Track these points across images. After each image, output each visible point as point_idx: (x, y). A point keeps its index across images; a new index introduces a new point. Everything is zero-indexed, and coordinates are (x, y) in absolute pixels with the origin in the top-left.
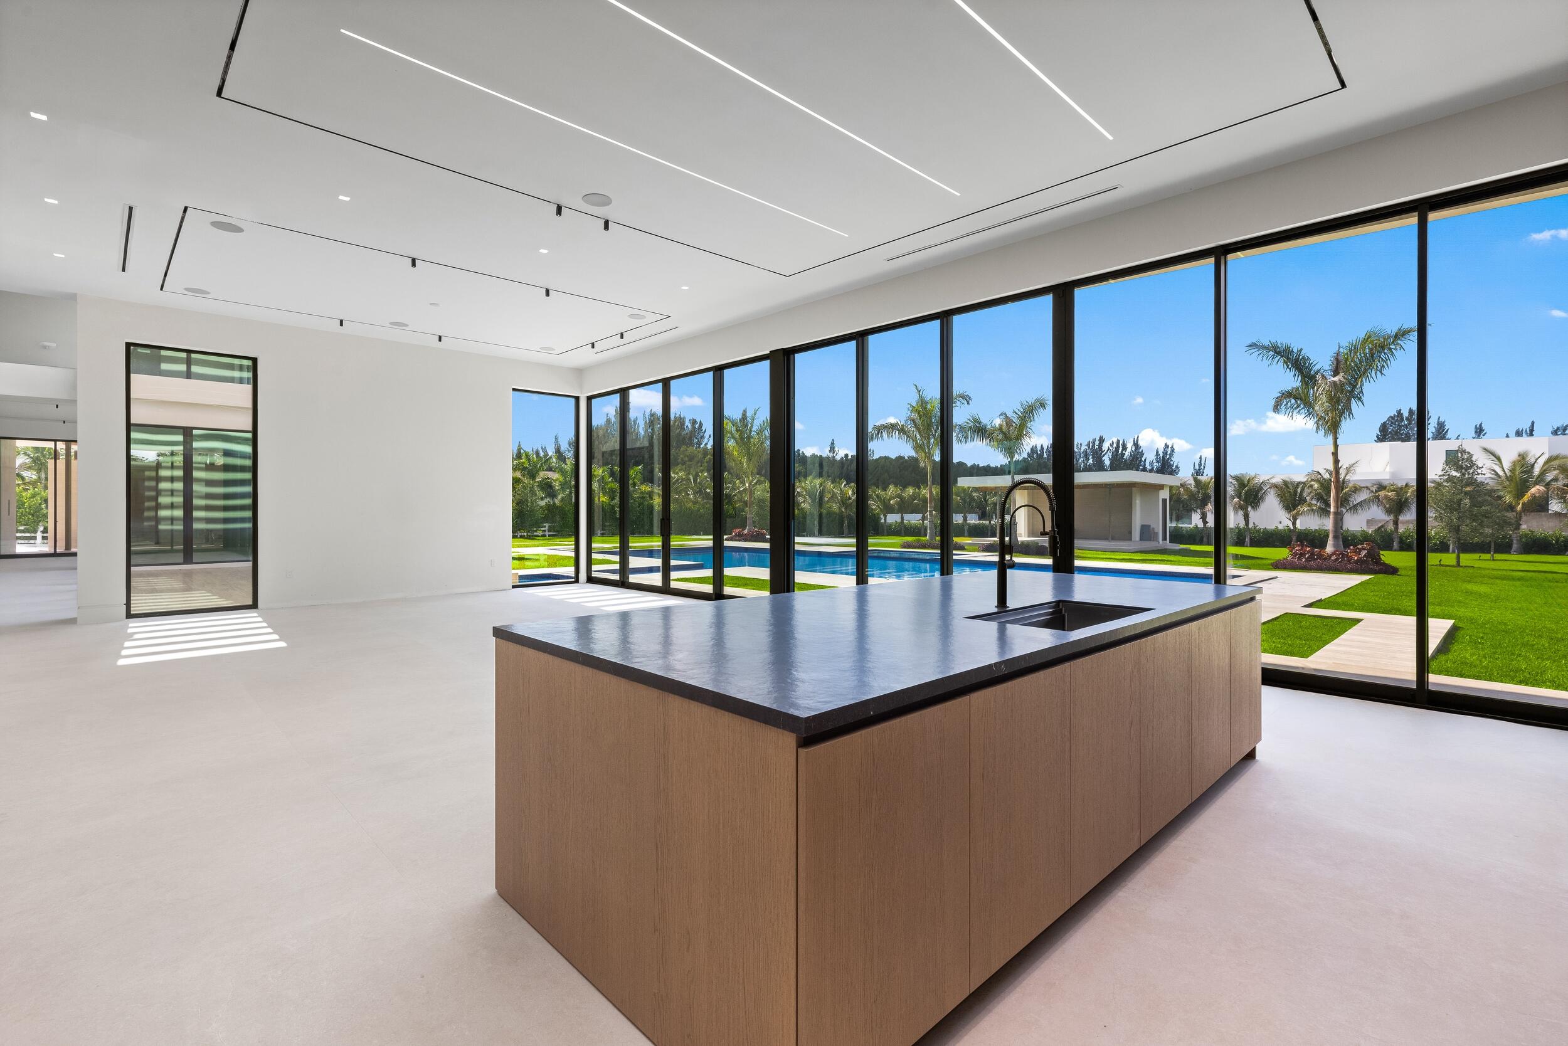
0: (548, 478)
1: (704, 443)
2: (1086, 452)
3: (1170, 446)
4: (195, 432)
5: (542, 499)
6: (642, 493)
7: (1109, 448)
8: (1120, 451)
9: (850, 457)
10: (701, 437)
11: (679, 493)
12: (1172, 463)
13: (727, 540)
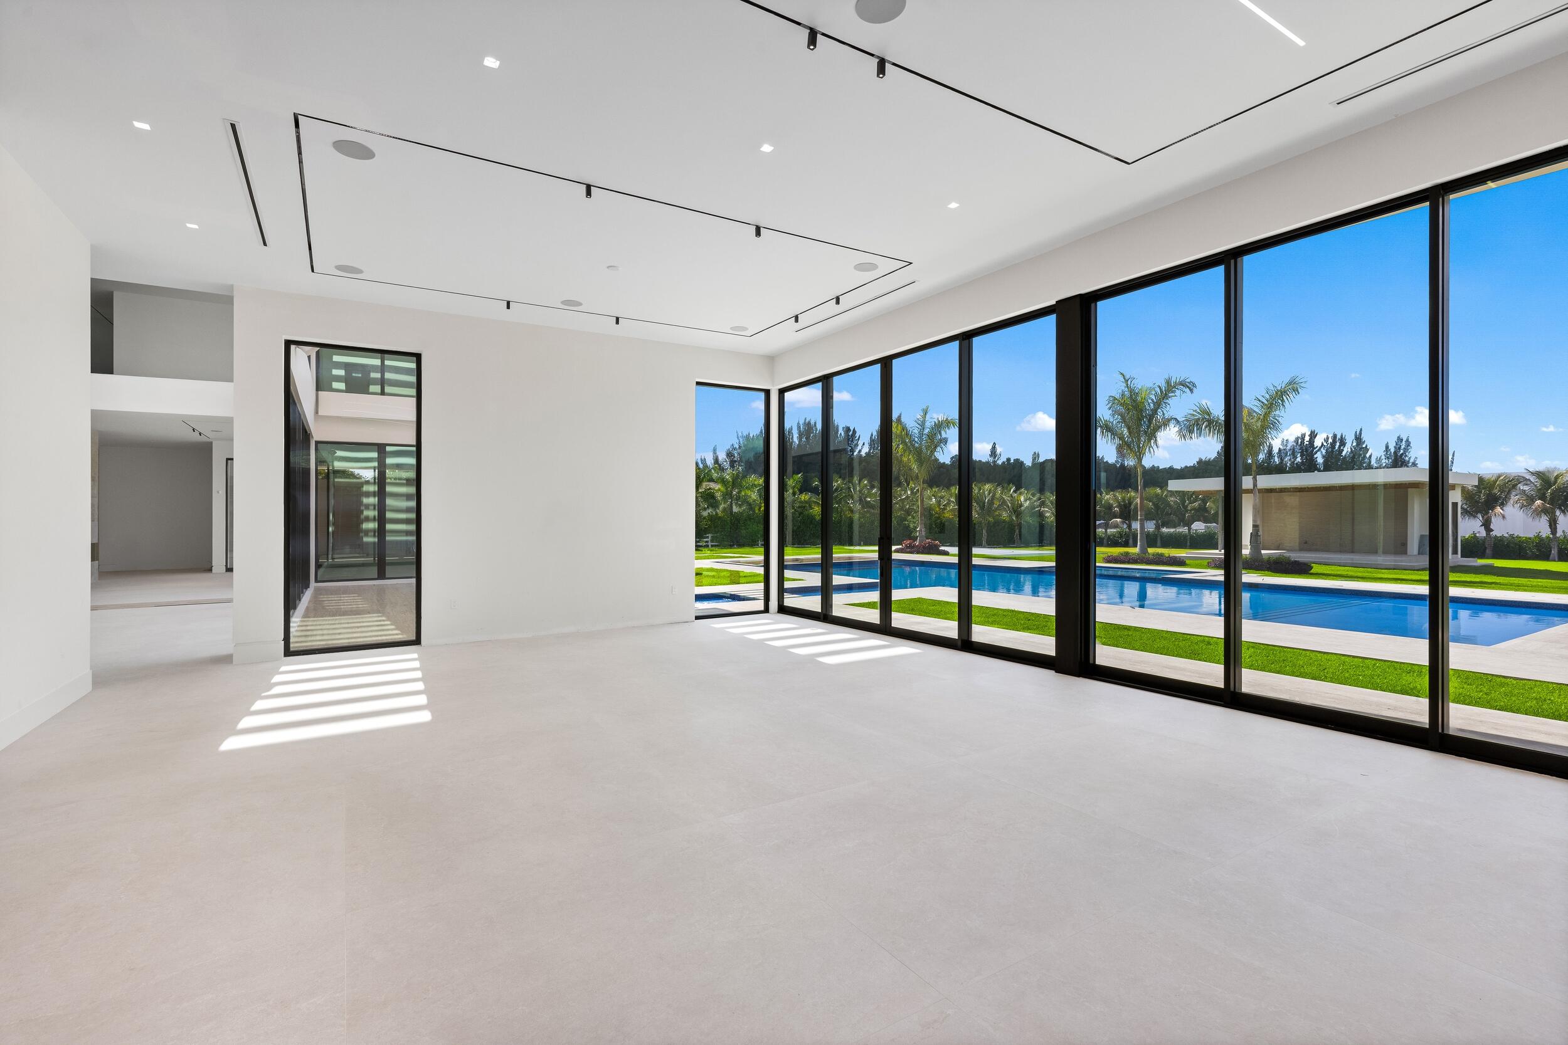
0: (710, 489)
1: (857, 451)
2: (1294, 449)
3: (1404, 440)
4: (388, 449)
5: (705, 509)
6: (801, 502)
7: (1322, 444)
8: (1337, 447)
9: (1012, 461)
10: (855, 446)
11: (839, 502)
12: (1407, 459)
13: (897, 551)
